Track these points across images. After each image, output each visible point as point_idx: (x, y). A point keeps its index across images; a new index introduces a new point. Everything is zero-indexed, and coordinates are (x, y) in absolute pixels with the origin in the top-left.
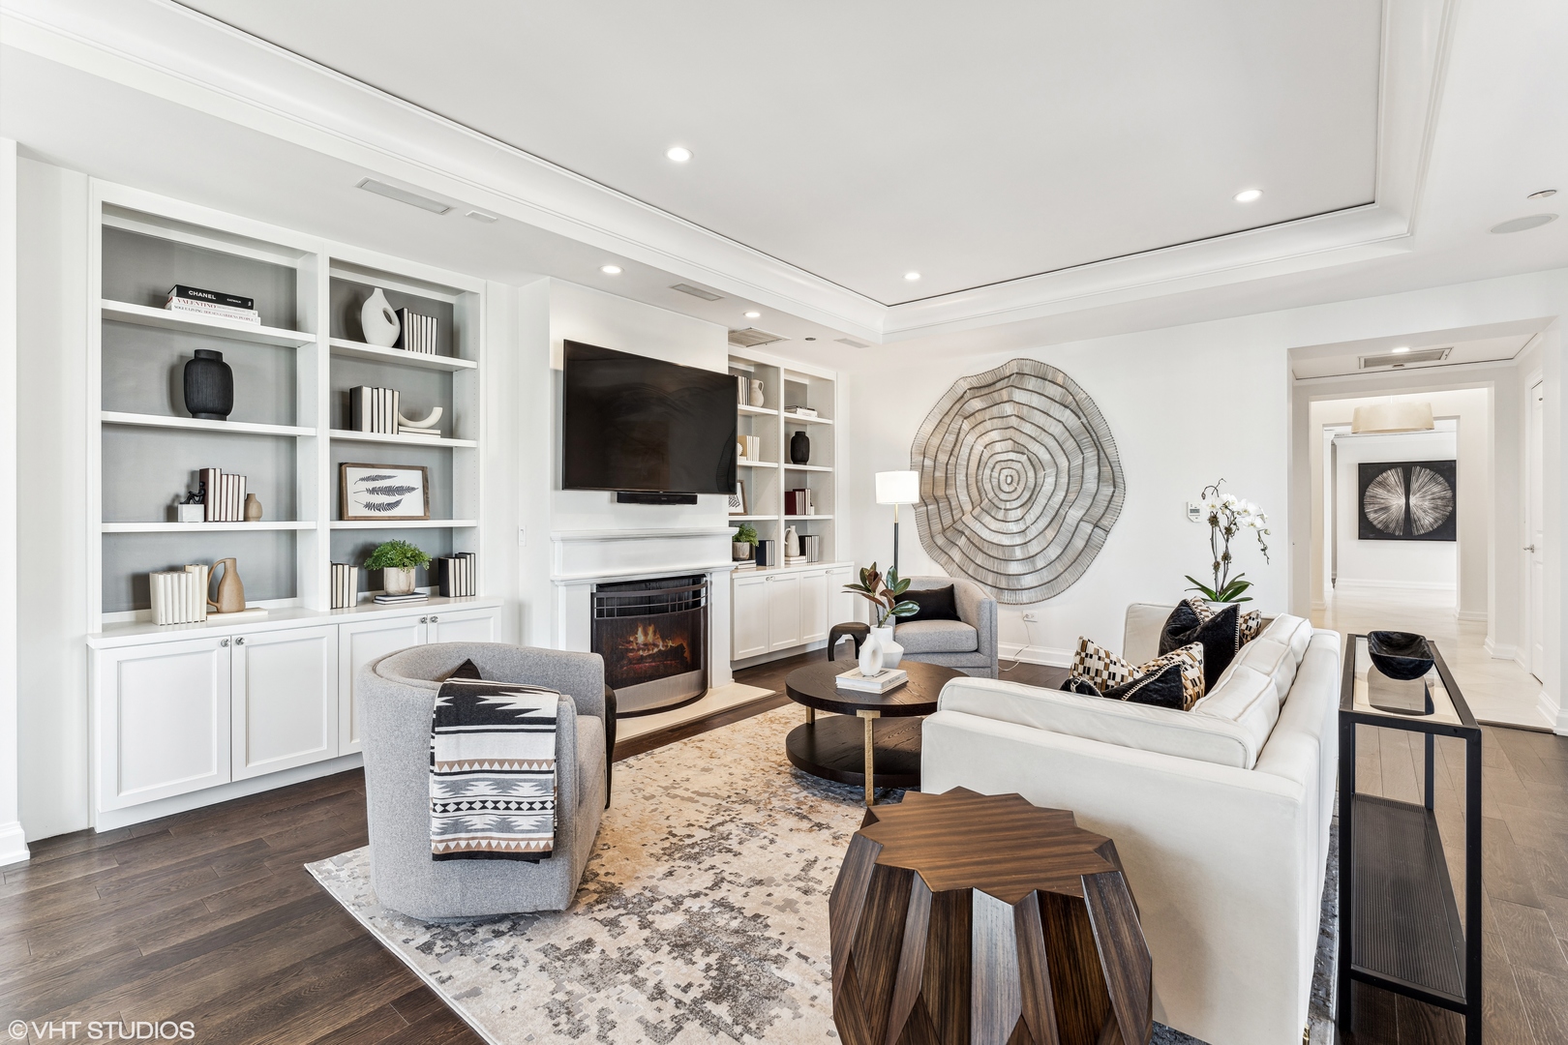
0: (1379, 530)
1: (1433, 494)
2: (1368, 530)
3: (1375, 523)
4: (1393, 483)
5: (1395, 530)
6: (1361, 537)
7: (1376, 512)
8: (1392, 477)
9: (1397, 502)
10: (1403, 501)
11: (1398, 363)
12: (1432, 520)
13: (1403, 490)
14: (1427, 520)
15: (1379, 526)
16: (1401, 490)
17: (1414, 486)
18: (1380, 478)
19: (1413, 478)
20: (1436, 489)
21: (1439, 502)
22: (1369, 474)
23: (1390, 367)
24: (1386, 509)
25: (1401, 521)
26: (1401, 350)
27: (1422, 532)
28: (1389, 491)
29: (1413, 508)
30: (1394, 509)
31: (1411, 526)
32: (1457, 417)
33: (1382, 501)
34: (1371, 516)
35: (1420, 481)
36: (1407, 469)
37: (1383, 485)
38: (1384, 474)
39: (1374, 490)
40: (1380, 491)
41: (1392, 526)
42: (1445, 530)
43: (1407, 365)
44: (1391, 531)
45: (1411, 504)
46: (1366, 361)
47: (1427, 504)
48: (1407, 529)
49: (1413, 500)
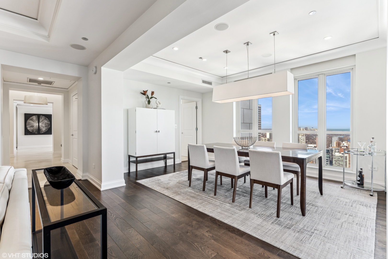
0: (31, 132)
1: (45, 123)
2: (27, 132)
3: (30, 130)
4: (35, 119)
5: (35, 132)
6: (25, 134)
7: (30, 127)
8: (34, 118)
9: (36, 124)
10: (37, 124)
11: (40, 82)
12: (45, 129)
13: (38, 121)
14: (44, 129)
15: (31, 131)
16: (37, 121)
17: (41, 120)
18: (31, 118)
19: (40, 118)
20: (46, 121)
21: (47, 125)
22: (27, 117)
23: (37, 84)
24: (33, 126)
25: (37, 130)
26: (41, 79)
27: (43, 132)
28: (34, 122)
29: (40, 126)
30: (35, 127)
31: (40, 131)
32: (52, 103)
33: (32, 124)
34: (29, 128)
35: (42, 119)
36: (39, 116)
37: (32, 120)
38: (32, 117)
39: (29, 121)
40: (31, 122)
41: (35, 131)
42: (49, 132)
43: (42, 84)
44: (34, 132)
45: (40, 125)
46: (30, 80)
47: (44, 125)
48: (38, 132)
49: (40, 124)
